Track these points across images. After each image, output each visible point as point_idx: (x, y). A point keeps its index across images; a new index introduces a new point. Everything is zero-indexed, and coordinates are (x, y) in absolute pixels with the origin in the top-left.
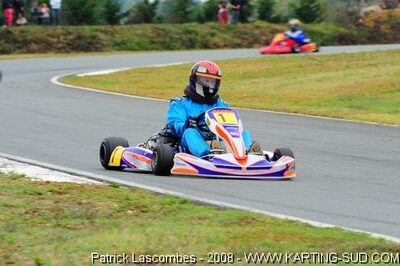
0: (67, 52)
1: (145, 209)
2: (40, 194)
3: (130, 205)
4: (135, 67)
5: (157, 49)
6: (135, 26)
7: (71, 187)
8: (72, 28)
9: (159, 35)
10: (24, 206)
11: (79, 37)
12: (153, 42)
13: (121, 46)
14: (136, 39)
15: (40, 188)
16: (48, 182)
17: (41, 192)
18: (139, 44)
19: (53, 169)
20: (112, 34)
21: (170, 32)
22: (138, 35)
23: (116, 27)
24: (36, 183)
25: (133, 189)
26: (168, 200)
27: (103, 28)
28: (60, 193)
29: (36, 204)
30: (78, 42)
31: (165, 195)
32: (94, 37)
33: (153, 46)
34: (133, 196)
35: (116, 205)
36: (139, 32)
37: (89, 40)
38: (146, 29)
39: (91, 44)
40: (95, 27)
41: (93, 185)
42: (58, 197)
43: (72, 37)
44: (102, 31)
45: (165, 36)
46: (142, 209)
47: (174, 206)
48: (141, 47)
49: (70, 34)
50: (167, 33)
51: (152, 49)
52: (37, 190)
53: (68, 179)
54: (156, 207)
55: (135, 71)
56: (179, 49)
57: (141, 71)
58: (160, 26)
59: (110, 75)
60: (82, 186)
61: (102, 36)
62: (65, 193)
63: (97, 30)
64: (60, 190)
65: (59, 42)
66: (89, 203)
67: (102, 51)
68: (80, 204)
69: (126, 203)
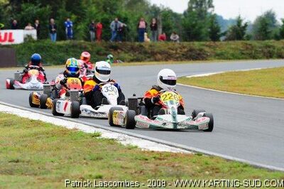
0: (182, 60)
1: (217, 171)
2: (147, 160)
3: (208, 167)
4: (227, 71)
5: (246, 59)
6: (230, 42)
7: (168, 155)
8: (185, 44)
9: (247, 48)
10: (135, 168)
11: (191, 50)
12: (243, 54)
13: (221, 56)
14: (231, 52)
15: (146, 156)
16: (153, 152)
17: (147, 158)
18: (233, 55)
19: (158, 143)
20: (214, 48)
21: (255, 46)
22: (233, 49)
23: (217, 43)
24: (144, 152)
25: (212, 157)
26: (235, 164)
27: (208, 43)
28: (160, 159)
29: (143, 167)
30: (190, 53)
31: (233, 161)
32: (201, 50)
33: (243, 56)
34: (211, 162)
35: (198, 168)
36: (233, 46)
37: (198, 52)
38: (238, 44)
39: (199, 54)
40: (202, 43)
41: (184, 153)
42: (158, 161)
43: (186, 50)
44: (207, 46)
45: (251, 50)
46: (216, 170)
47: (238, 169)
48: (235, 57)
49: (184, 47)
50: (252, 47)
51: (243, 58)
52: (145, 157)
53: (167, 149)
54: (226, 169)
55: (227, 74)
56: (260, 58)
57: (231, 74)
58: (248, 42)
59: (209, 77)
60: (176, 154)
61: (207, 49)
62: (164, 159)
63: (204, 45)
64: (160, 157)
65: (176, 53)
66: (180, 166)
67: (206, 60)
68: (173, 166)
69: (205, 166)
